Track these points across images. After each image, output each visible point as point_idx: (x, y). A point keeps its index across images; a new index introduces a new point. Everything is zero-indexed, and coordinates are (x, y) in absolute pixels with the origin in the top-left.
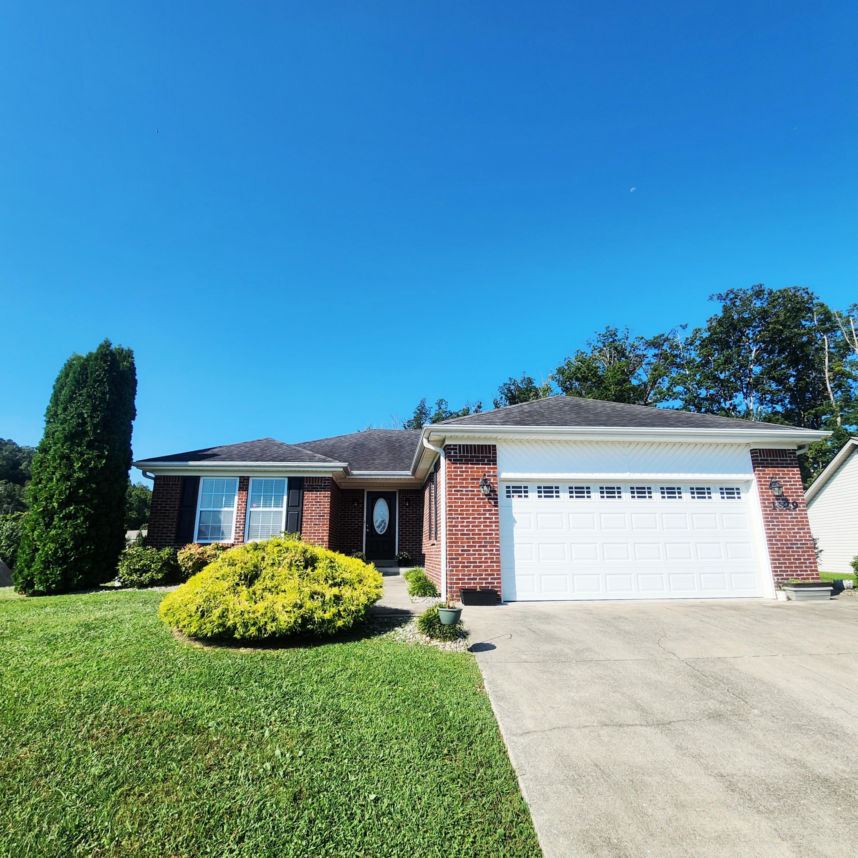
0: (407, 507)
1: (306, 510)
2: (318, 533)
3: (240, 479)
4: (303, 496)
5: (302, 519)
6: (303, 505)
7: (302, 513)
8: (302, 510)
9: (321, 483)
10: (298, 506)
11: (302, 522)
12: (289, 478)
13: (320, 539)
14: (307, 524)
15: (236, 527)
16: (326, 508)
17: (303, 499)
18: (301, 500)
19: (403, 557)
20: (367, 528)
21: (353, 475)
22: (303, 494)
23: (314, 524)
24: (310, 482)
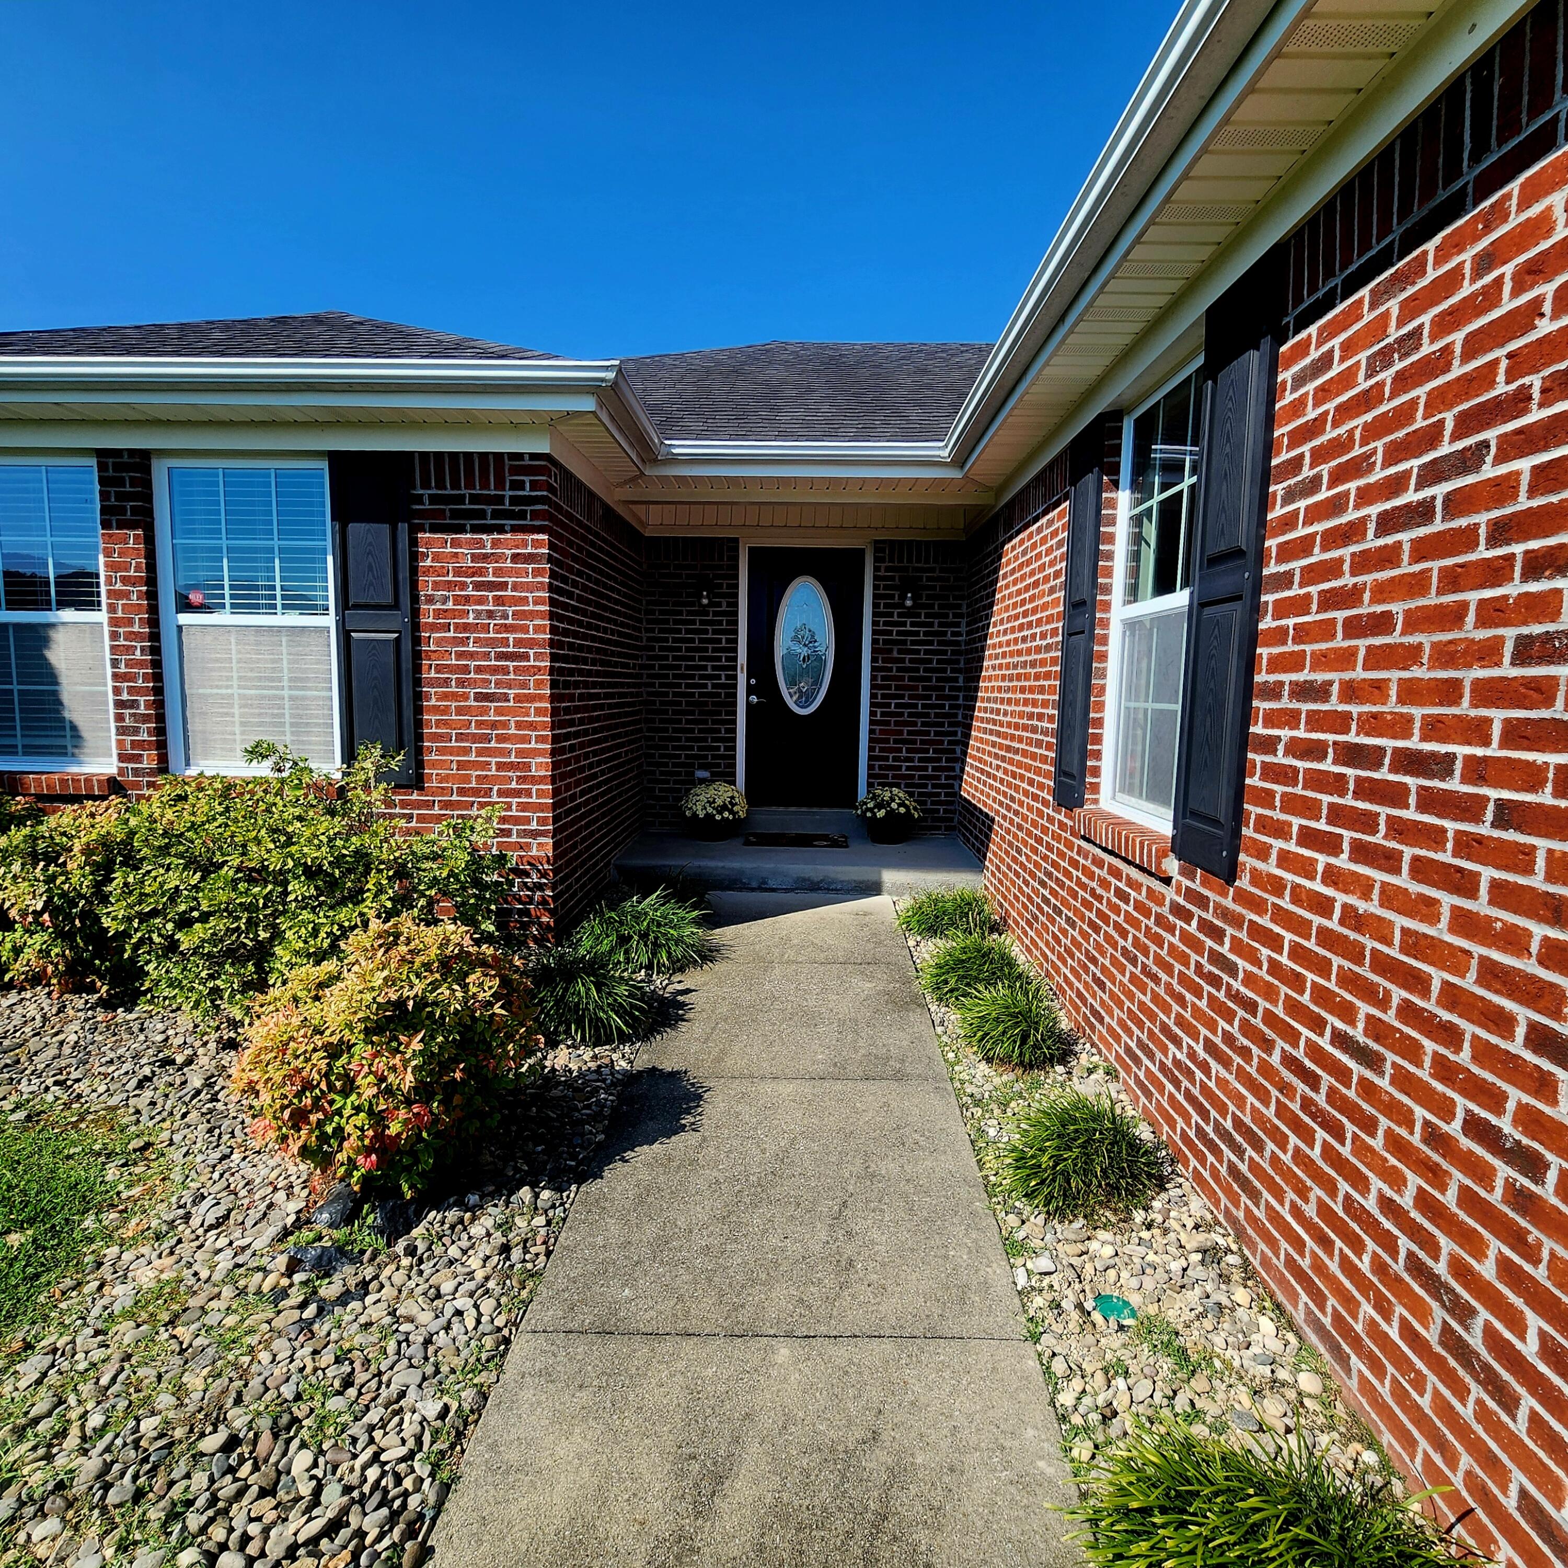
0: (909, 613)
1: (434, 628)
2: (501, 739)
3: (102, 467)
4: (415, 557)
5: (417, 669)
6: (415, 599)
7: (417, 641)
8: (416, 626)
9: (500, 485)
10: (396, 606)
11: (418, 682)
12: (336, 459)
13: (512, 766)
14: (445, 697)
15: (119, 704)
16: (532, 615)
17: (414, 571)
18: (404, 574)
19: (891, 813)
20: (750, 690)
21: (675, 460)
22: (414, 542)
23: (479, 697)
24: (441, 485)
